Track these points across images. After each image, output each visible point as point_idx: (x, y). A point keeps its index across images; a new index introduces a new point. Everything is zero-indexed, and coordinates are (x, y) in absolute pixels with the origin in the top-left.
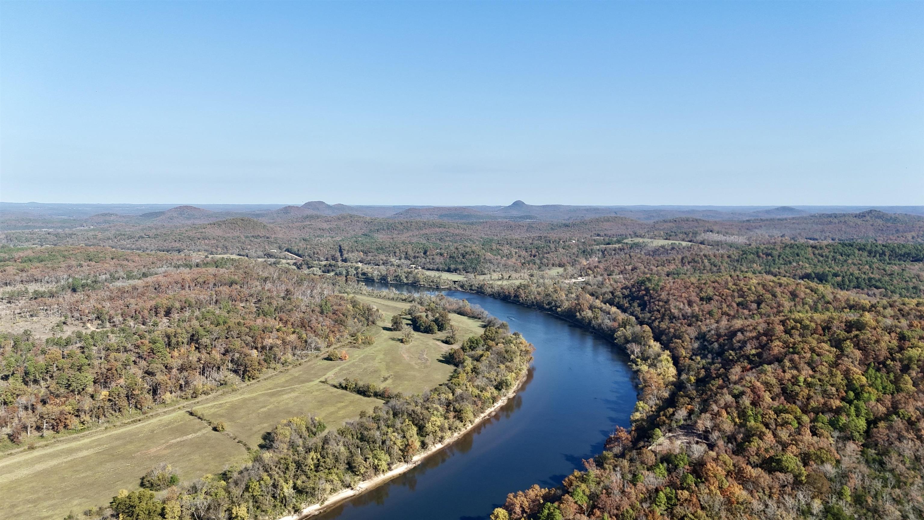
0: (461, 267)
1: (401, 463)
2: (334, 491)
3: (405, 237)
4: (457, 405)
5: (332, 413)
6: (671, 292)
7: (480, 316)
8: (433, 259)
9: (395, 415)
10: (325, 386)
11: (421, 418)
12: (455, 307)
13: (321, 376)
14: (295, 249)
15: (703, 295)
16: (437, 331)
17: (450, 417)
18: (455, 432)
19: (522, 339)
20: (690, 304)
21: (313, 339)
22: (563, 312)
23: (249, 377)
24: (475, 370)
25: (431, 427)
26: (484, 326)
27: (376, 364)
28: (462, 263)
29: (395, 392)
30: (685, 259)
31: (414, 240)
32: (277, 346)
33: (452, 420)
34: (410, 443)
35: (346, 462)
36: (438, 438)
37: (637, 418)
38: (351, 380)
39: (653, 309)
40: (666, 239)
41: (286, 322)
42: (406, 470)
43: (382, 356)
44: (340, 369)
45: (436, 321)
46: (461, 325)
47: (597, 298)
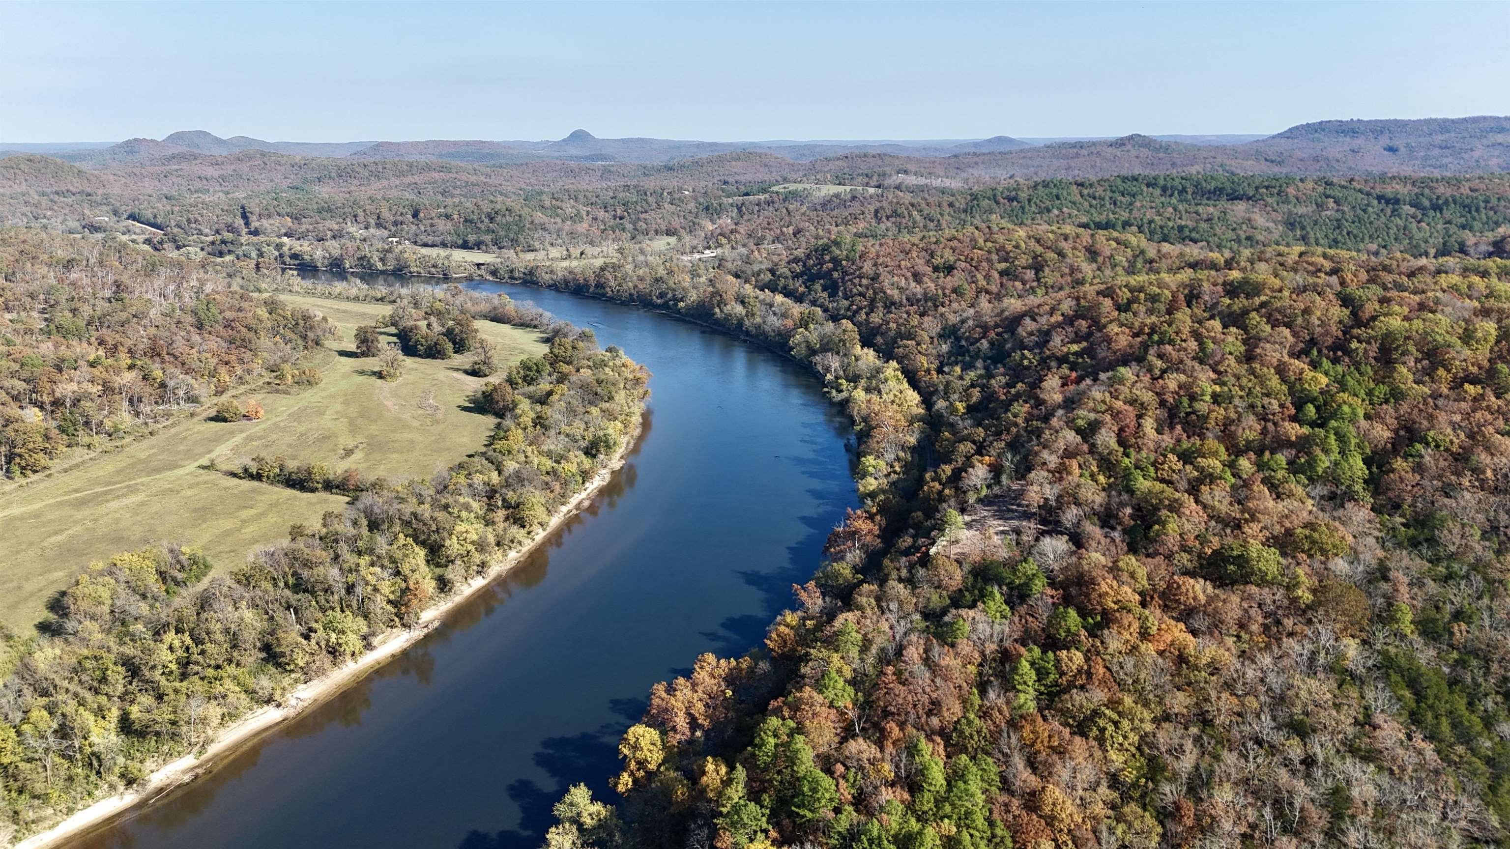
0: (488, 238)
1: (394, 630)
2: (230, 716)
3: (374, 188)
4: (510, 495)
5: (227, 533)
6: (880, 261)
7: (535, 322)
8: (432, 225)
9: (374, 526)
10: (212, 476)
11: (434, 528)
12: (484, 307)
13: (201, 455)
14: (148, 214)
15: (937, 261)
16: (452, 354)
17: (497, 519)
18: (510, 548)
19: (624, 358)
20: (917, 277)
21: (178, 378)
22: (688, 308)
23: (23, 468)
24: (539, 422)
25: (457, 546)
26: (546, 341)
27: (327, 422)
28: (489, 231)
29: (372, 478)
30: (882, 212)
31: (394, 194)
32: (87, 396)
33: (501, 526)
34: (412, 586)
35: (258, 644)
36: (475, 568)
37: (871, 488)
38: (269, 459)
39: (851, 291)
40: (840, 184)
41: (115, 347)
42: (406, 645)
43: (339, 407)
44: (246, 439)
45: (449, 334)
46: (499, 340)
47: (747, 281)
